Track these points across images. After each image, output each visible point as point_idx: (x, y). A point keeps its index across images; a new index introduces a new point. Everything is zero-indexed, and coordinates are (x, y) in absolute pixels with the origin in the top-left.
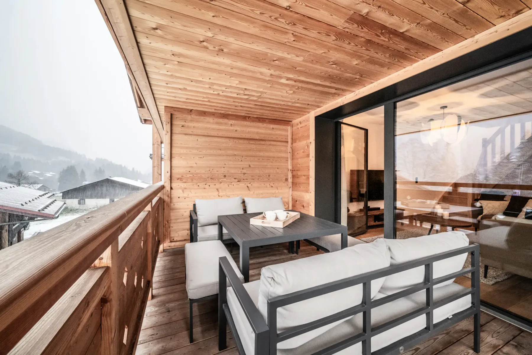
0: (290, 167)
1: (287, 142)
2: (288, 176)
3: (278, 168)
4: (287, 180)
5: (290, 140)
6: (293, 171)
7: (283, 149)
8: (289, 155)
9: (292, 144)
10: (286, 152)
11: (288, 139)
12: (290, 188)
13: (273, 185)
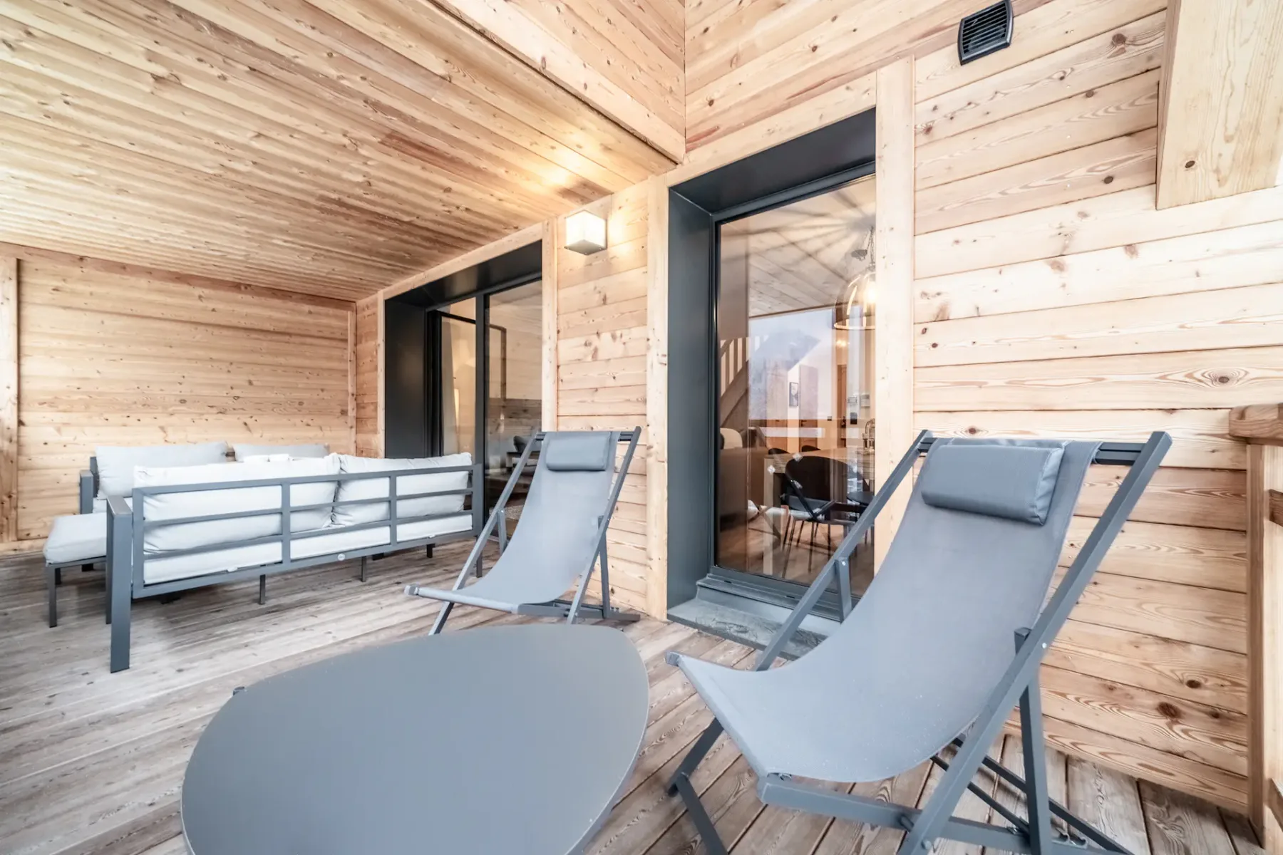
0: (351, 389)
1: (345, 341)
2: (347, 405)
3: (322, 390)
4: (344, 413)
5: (351, 338)
6: (356, 396)
7: (337, 353)
8: (350, 367)
9: (356, 345)
10: (341, 359)
11: (347, 335)
12: (351, 427)
13: (310, 422)
